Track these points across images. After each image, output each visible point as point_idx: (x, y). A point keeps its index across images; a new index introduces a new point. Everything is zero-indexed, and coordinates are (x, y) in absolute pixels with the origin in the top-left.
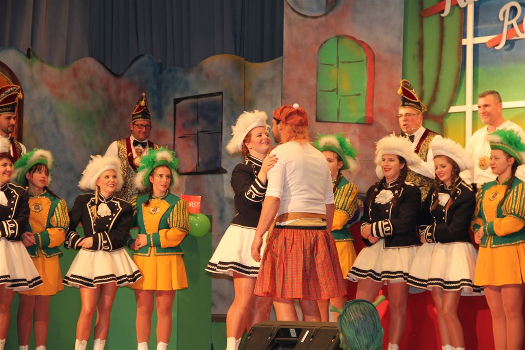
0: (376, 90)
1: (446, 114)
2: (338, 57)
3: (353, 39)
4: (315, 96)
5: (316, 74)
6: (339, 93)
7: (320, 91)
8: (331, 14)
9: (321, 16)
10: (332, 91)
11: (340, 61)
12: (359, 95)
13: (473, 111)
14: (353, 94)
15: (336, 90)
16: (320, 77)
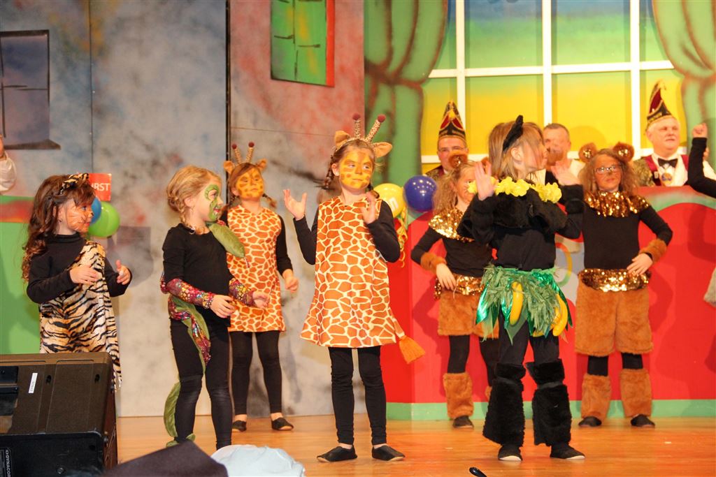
0: (336, 42)
1: (425, 79)
4: (269, 43)
5: (269, 15)
6: (296, 42)
7: (275, 36)
10: (289, 38)
12: (318, 46)
13: (466, 77)
14: (311, 44)
15: (293, 37)
16: (275, 17)
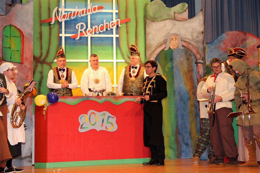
0: (24, 50)
2: (10, 34)
3: (16, 27)
4: (2, 49)
5: (2, 40)
7: (4, 47)
8: (7, 15)
9: (4, 15)
11: (11, 36)
12: (18, 51)
14: (16, 50)
15: (10, 48)
16: (4, 41)
